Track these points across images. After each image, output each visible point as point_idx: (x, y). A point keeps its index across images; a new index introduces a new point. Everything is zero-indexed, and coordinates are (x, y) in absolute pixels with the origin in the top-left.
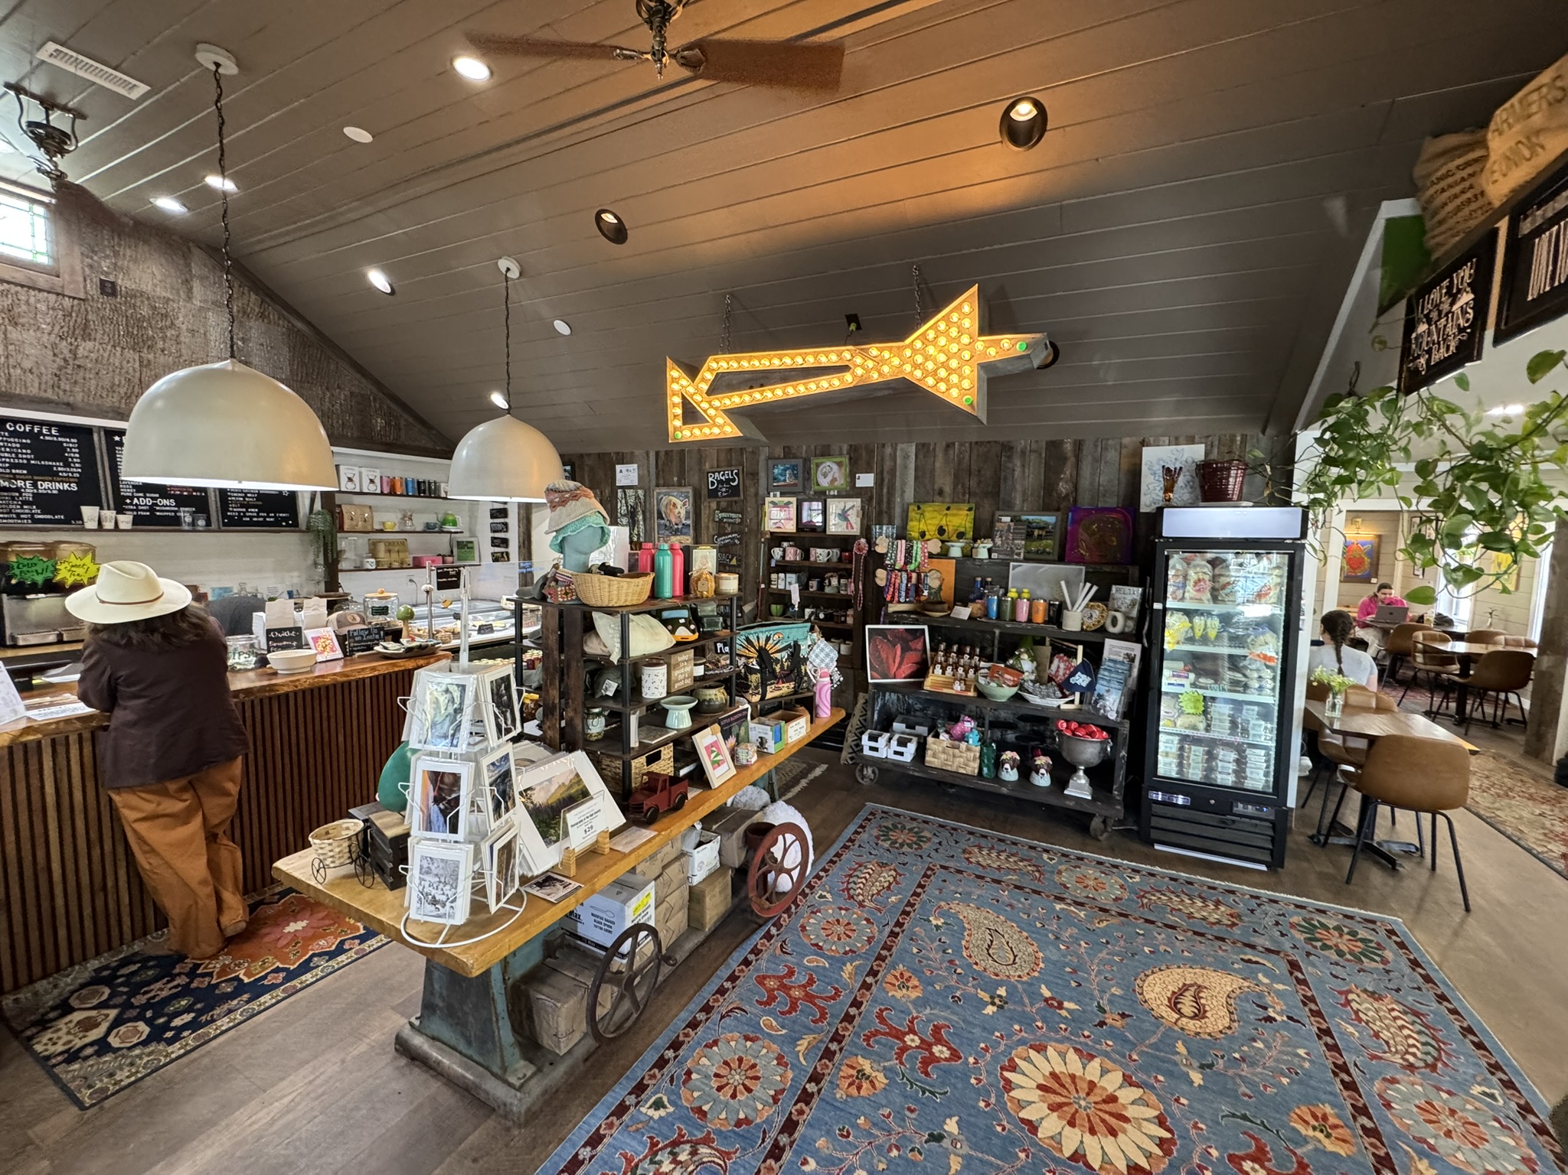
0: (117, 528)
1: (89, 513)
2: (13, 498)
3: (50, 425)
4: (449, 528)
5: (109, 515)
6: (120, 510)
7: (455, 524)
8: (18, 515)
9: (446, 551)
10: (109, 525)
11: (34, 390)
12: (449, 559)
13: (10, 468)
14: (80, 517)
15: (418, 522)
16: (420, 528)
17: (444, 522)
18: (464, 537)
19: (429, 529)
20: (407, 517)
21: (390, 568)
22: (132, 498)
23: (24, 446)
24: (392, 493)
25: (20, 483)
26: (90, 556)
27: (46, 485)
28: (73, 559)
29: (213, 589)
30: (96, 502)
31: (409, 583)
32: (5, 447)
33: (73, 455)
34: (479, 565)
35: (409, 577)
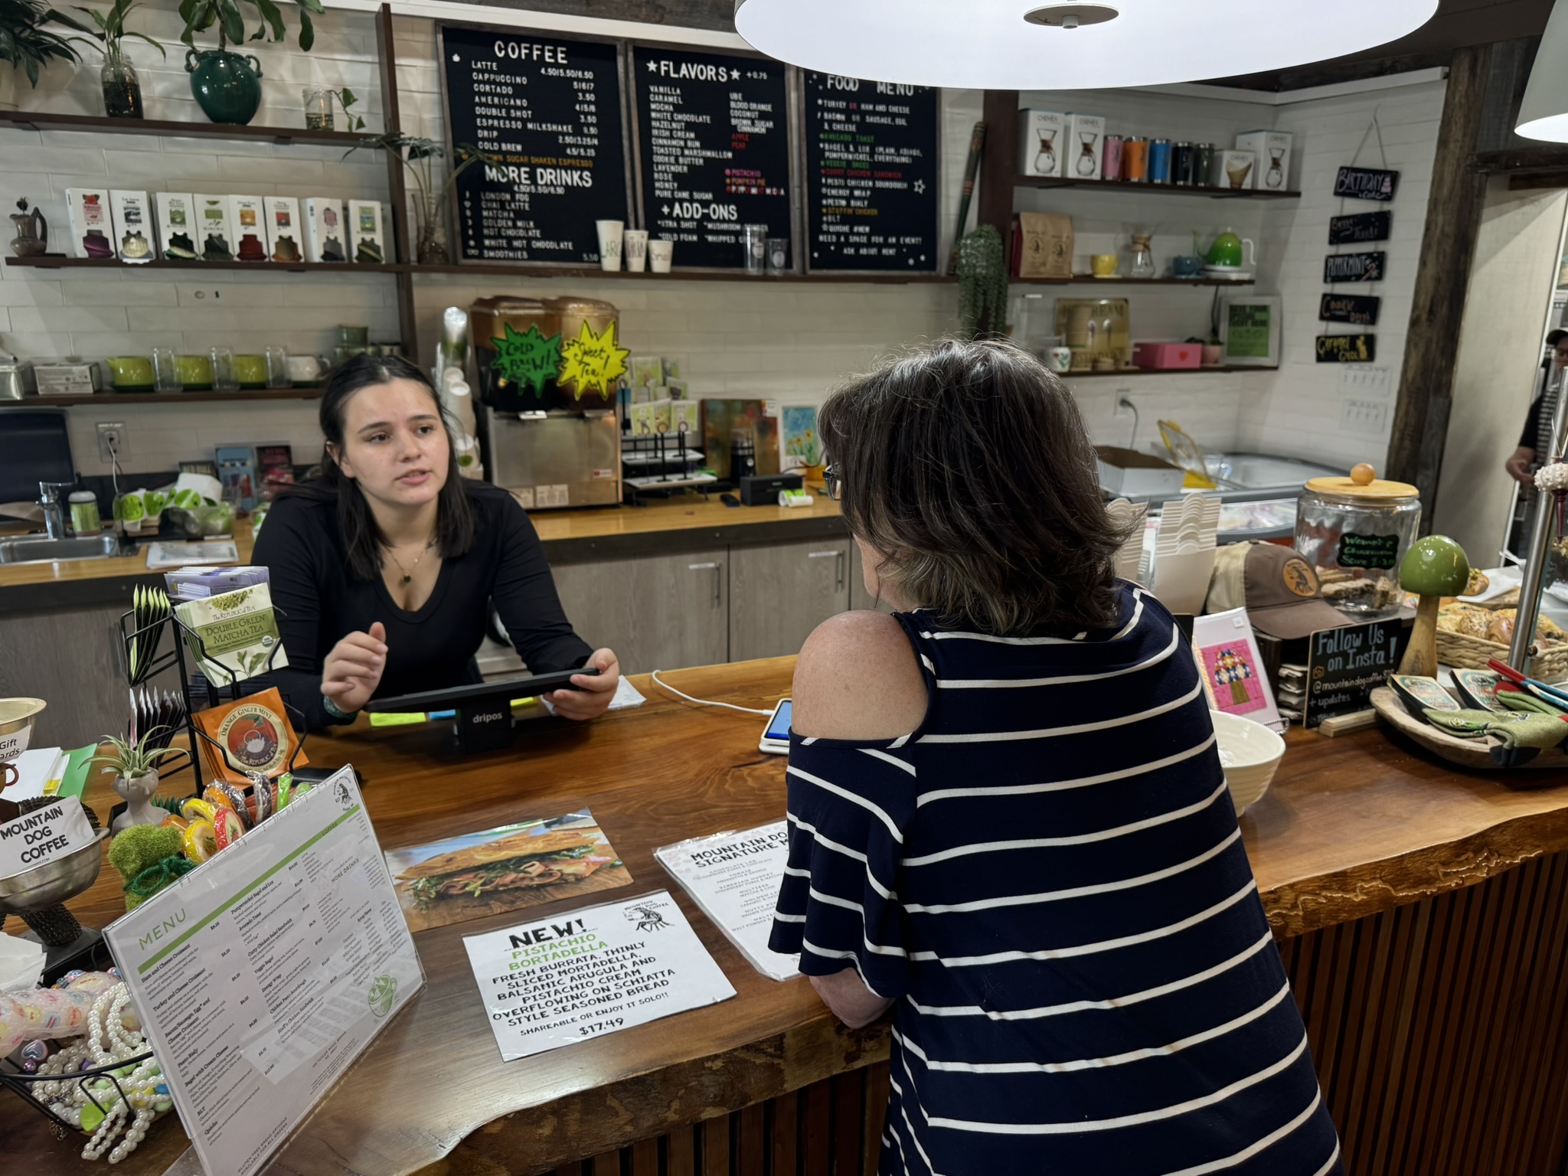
0: (648, 273)
1: (608, 231)
2: (502, 203)
3: (555, 40)
4: (1223, 269)
5: (638, 237)
6: (654, 234)
7: (1236, 260)
8: (510, 239)
9: (1201, 329)
10: (637, 264)
12: (1215, 351)
13: (499, 140)
14: (594, 246)
15: (1167, 248)
16: (1159, 272)
17: (1213, 256)
18: (1244, 297)
19: (1179, 273)
20: (1137, 242)
21: (1095, 372)
22: (671, 203)
23: (519, 91)
24: (1123, 183)
25: (512, 172)
26: (610, 332)
27: (547, 176)
28: (585, 337)
29: (786, 411)
30: (617, 212)
31: (1120, 409)
32: (493, 94)
33: (587, 108)
34: (1275, 368)
35: (1121, 395)
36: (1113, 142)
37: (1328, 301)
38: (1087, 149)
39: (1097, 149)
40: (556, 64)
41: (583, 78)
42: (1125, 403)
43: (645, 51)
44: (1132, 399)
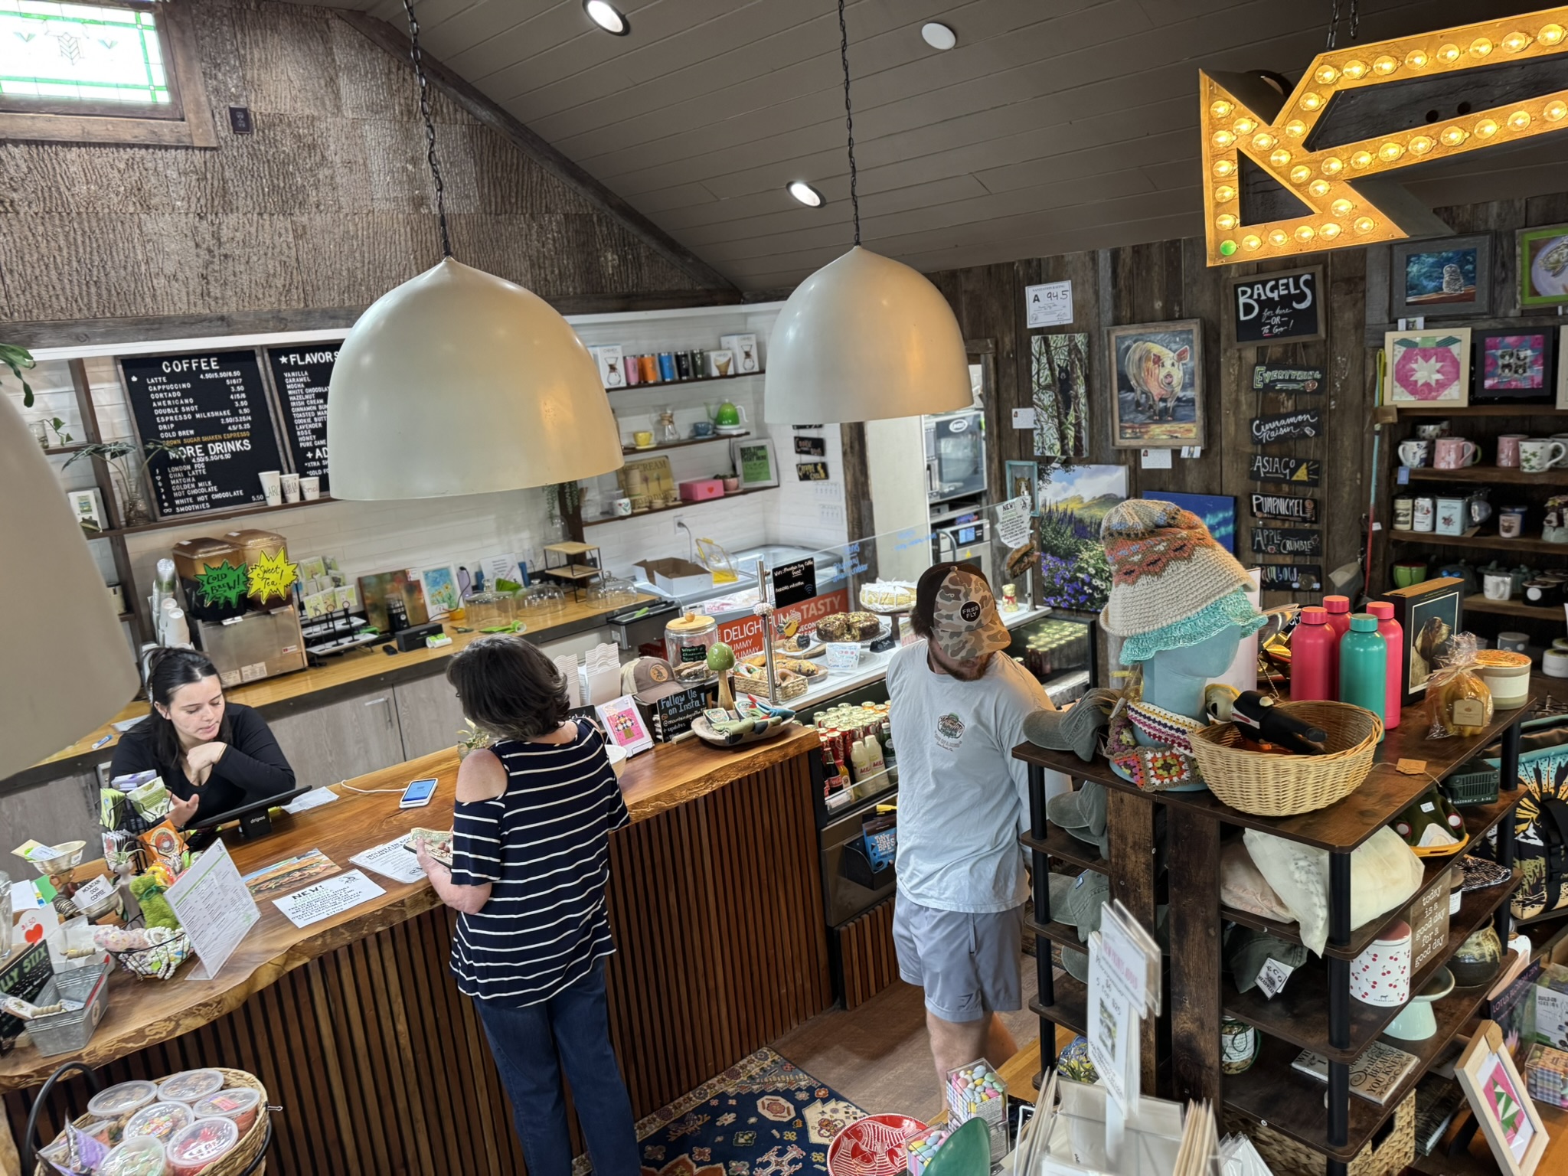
0: (303, 502)
1: (269, 479)
2: (185, 473)
3: (207, 354)
4: (727, 428)
5: (292, 479)
6: (303, 473)
7: (735, 420)
8: (195, 497)
9: (724, 468)
10: (293, 498)
11: (182, 308)
12: (733, 482)
13: (176, 429)
14: (259, 490)
15: (682, 426)
16: (685, 434)
17: (719, 420)
18: (748, 443)
19: (700, 435)
20: (665, 419)
21: (652, 510)
22: (313, 449)
23: (185, 394)
24: (643, 383)
25: (189, 451)
26: (282, 554)
27: (217, 447)
28: (264, 562)
29: (426, 574)
30: (275, 465)
31: (678, 529)
32: (166, 399)
33: (239, 396)
34: (778, 486)
35: (677, 519)
36: (630, 361)
37: (799, 440)
38: (612, 368)
39: (620, 367)
40: (211, 371)
41: (233, 377)
42: (680, 524)
43: (275, 351)
44: (684, 522)
